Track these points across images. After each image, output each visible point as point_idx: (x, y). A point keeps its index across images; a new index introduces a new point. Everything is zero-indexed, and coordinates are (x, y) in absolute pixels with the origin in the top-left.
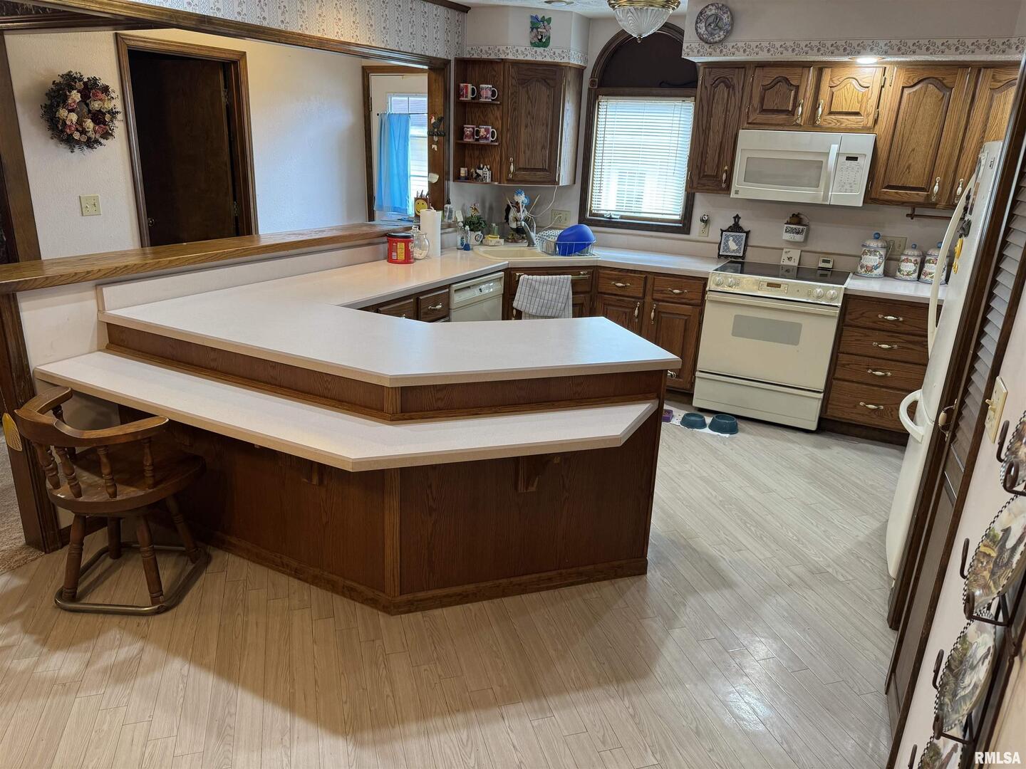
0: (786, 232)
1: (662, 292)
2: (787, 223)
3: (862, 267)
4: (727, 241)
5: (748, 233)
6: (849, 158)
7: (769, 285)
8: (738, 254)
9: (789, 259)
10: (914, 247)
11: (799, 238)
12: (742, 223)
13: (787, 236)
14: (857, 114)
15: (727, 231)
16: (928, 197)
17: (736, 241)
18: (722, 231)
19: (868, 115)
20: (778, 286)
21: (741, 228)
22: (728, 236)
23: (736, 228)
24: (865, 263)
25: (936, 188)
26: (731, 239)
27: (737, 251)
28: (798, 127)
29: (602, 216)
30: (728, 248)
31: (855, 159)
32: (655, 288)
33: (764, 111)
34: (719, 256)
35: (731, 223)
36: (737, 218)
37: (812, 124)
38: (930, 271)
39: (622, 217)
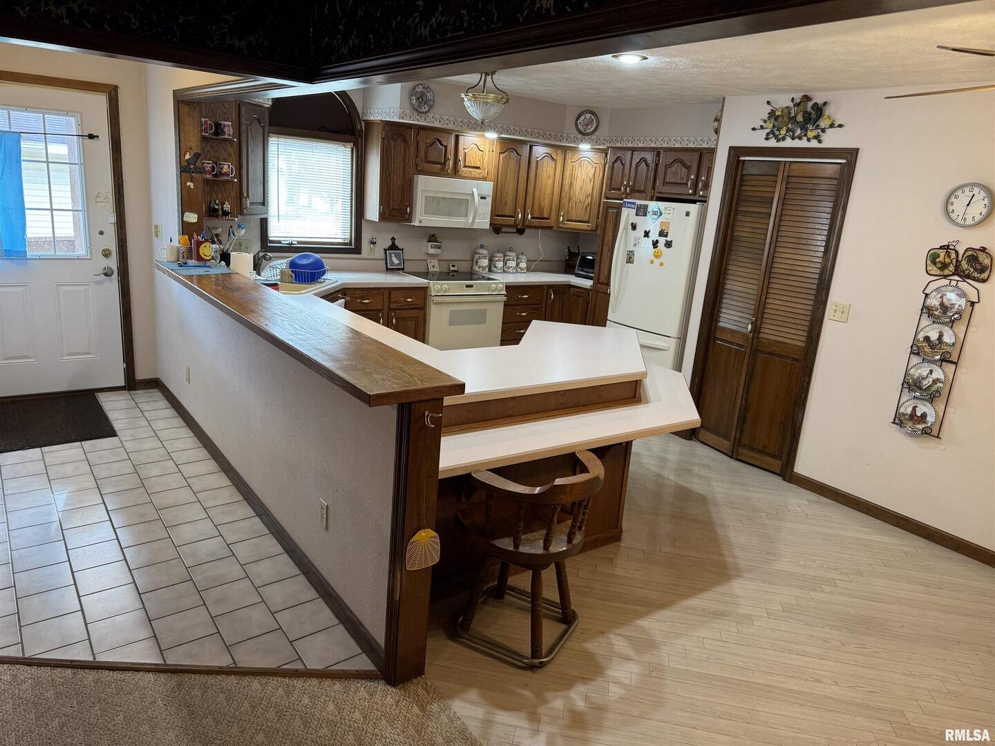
0: (431, 248)
1: (396, 302)
2: (429, 241)
3: (479, 267)
4: (391, 257)
5: (402, 250)
6: (482, 198)
7: (467, 286)
8: (400, 267)
9: (433, 266)
10: (498, 252)
11: (439, 251)
12: (397, 243)
13: (432, 251)
14: (478, 168)
15: (388, 249)
16: (515, 220)
17: (398, 257)
18: (385, 250)
19: (485, 169)
20: (472, 286)
21: (397, 246)
22: (390, 254)
23: (394, 247)
24: (481, 265)
25: (520, 215)
26: (393, 255)
27: (399, 264)
28: (447, 175)
29: (279, 242)
30: (393, 263)
31: (485, 198)
32: (392, 300)
33: (428, 162)
34: (388, 269)
35: (390, 243)
36: (393, 239)
37: (455, 173)
38: (511, 265)
39: (299, 243)
